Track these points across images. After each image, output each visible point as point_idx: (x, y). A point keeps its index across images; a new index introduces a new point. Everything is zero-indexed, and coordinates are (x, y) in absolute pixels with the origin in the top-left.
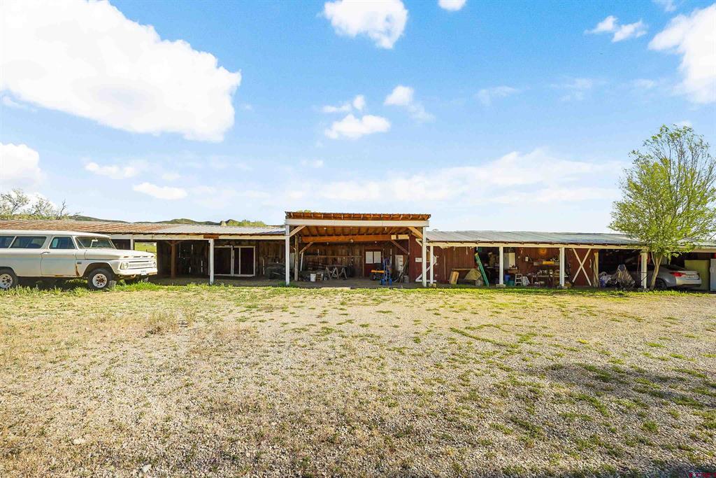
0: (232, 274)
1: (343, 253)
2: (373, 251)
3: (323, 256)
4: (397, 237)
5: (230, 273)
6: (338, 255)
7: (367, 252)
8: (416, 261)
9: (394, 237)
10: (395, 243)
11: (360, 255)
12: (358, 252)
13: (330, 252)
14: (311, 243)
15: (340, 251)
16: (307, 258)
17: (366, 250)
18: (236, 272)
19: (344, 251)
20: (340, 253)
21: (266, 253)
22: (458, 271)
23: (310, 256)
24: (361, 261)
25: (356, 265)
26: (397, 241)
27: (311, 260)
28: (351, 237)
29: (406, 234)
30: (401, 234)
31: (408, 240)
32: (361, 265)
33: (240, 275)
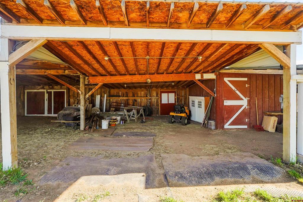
0: (46, 114)
1: (142, 95)
2: (168, 92)
3: (125, 98)
4: (202, 76)
5: (44, 114)
6: (137, 96)
7: (162, 94)
8: (225, 104)
9: (198, 77)
10: (199, 84)
11: (157, 96)
12: (154, 94)
13: (131, 94)
14: (100, 84)
15: (139, 93)
16: (111, 100)
17: (162, 92)
18: (49, 112)
19: (143, 93)
20: (139, 95)
21: (76, 96)
22: (276, 116)
23: (113, 98)
24: (157, 102)
25: (153, 105)
26: (202, 81)
27: (114, 101)
28: (148, 76)
29: (212, 72)
30: (207, 72)
31: (213, 80)
32: (158, 105)
33: (53, 115)
